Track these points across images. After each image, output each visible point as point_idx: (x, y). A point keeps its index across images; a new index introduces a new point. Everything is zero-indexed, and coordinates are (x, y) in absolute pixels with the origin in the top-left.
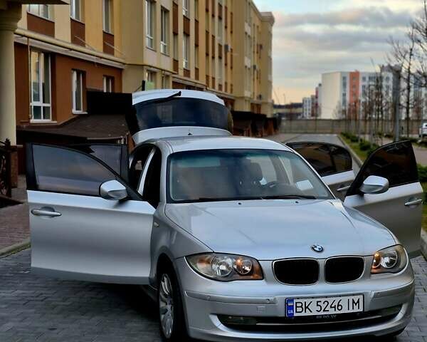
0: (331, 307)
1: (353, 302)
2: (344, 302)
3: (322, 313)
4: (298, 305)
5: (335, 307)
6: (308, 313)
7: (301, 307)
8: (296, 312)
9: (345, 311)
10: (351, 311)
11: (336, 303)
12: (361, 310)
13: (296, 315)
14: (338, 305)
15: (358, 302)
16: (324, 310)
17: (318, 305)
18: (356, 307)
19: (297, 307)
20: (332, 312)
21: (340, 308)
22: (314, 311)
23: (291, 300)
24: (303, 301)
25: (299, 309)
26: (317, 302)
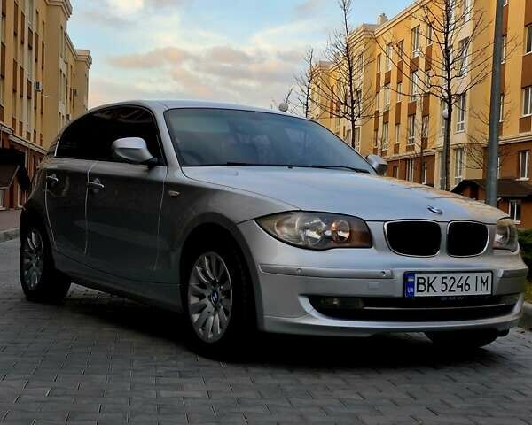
0: (458, 286)
2: (472, 282)
3: (447, 294)
4: (421, 281)
5: (461, 286)
6: (431, 294)
7: (424, 284)
8: (418, 291)
9: (472, 292)
10: (479, 293)
11: (463, 282)
12: (490, 292)
13: (416, 294)
14: (466, 284)
15: (487, 281)
16: (450, 290)
17: (443, 283)
18: (484, 288)
19: (418, 284)
20: (458, 292)
21: (467, 287)
22: (438, 290)
23: (412, 274)
24: (426, 276)
25: (422, 287)
26: (443, 278)
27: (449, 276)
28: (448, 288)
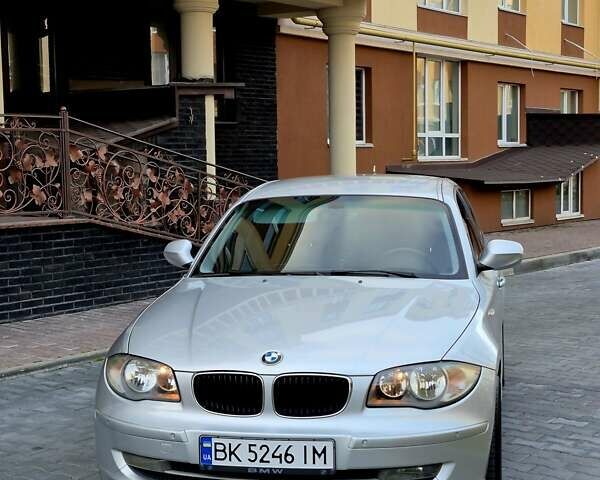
0: (273, 456)
1: (315, 451)
2: (297, 450)
3: (257, 464)
4: (220, 447)
5: (280, 457)
6: (234, 463)
7: (224, 451)
8: (216, 459)
9: (298, 464)
10: (310, 466)
11: (282, 451)
12: (330, 466)
13: (215, 463)
14: (287, 455)
15: (324, 451)
16: (262, 461)
17: (250, 451)
18: (320, 461)
19: (216, 450)
20: (275, 464)
21: (289, 459)
22: (244, 459)
23: (208, 438)
24: (226, 442)
25: (221, 455)
26: (250, 445)
27: (260, 443)
28: (259, 458)
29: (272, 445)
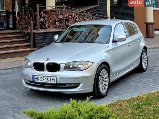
0: (45, 80)
1: (52, 79)
2: (49, 79)
3: (42, 81)
4: (36, 78)
5: (46, 80)
6: (38, 81)
9: (49, 82)
10: (51, 82)
12: (55, 82)
13: (35, 81)
14: (47, 80)
15: (54, 79)
16: (43, 81)
18: (53, 81)
20: (45, 82)
21: (48, 80)
22: (40, 81)
23: (34, 76)
24: (37, 76)
25: (36, 79)
26: (41, 77)
27: (42, 77)
28: (42, 80)
29: (45, 78)
